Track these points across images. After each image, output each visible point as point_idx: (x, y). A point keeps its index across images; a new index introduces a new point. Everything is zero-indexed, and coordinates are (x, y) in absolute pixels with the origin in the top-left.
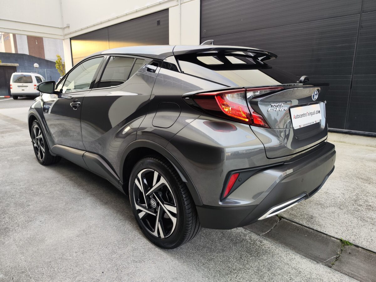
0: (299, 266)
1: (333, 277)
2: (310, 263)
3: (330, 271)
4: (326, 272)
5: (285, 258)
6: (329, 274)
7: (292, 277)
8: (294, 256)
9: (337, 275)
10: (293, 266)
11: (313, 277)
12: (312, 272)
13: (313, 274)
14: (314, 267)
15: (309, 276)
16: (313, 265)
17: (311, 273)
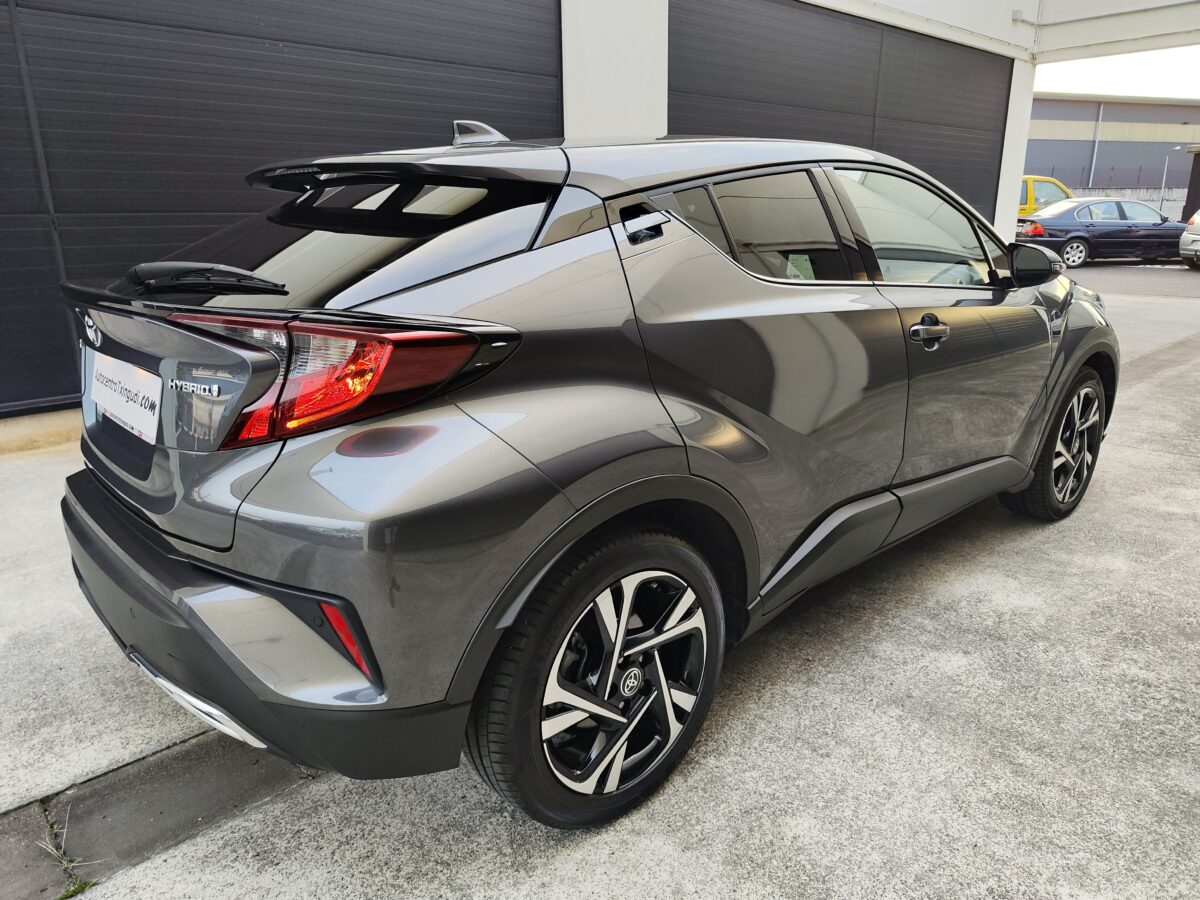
0: (96, 746)
1: (15, 790)
2: (86, 770)
3: (33, 794)
4: (38, 785)
5: (141, 732)
6: (27, 786)
7: (81, 723)
8: (132, 748)
9: (10, 799)
10: (106, 738)
11: (48, 757)
12: (62, 760)
13: (54, 760)
14: (70, 769)
15: (57, 749)
16: (78, 771)
17: (61, 757)
